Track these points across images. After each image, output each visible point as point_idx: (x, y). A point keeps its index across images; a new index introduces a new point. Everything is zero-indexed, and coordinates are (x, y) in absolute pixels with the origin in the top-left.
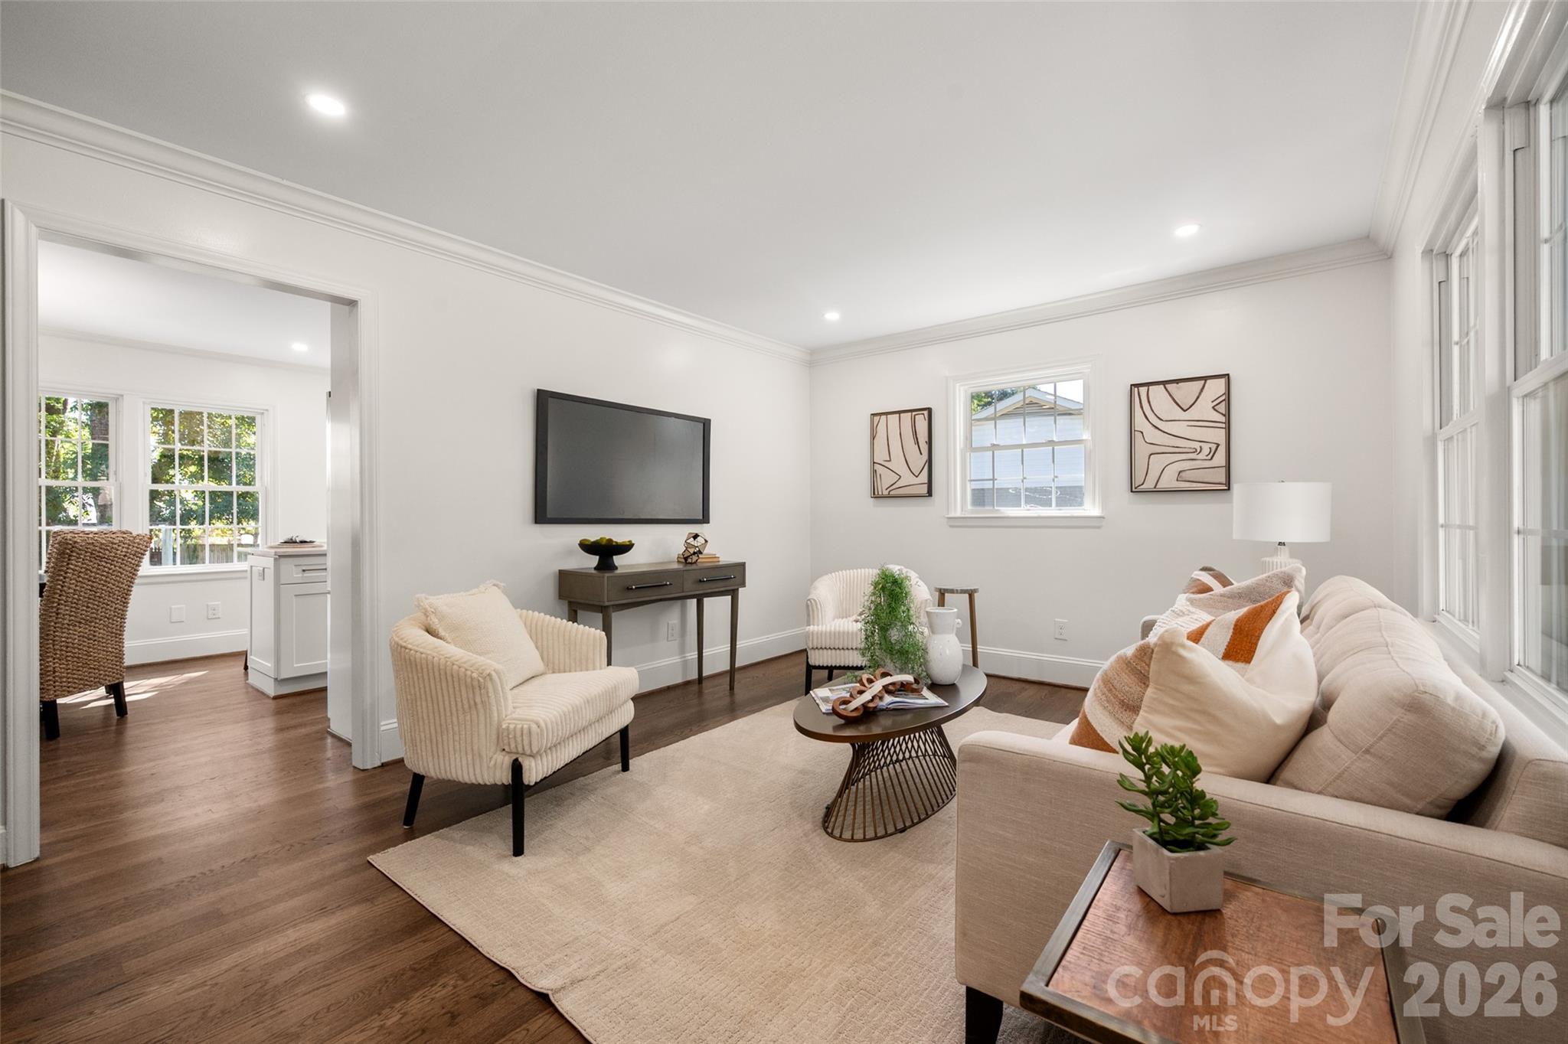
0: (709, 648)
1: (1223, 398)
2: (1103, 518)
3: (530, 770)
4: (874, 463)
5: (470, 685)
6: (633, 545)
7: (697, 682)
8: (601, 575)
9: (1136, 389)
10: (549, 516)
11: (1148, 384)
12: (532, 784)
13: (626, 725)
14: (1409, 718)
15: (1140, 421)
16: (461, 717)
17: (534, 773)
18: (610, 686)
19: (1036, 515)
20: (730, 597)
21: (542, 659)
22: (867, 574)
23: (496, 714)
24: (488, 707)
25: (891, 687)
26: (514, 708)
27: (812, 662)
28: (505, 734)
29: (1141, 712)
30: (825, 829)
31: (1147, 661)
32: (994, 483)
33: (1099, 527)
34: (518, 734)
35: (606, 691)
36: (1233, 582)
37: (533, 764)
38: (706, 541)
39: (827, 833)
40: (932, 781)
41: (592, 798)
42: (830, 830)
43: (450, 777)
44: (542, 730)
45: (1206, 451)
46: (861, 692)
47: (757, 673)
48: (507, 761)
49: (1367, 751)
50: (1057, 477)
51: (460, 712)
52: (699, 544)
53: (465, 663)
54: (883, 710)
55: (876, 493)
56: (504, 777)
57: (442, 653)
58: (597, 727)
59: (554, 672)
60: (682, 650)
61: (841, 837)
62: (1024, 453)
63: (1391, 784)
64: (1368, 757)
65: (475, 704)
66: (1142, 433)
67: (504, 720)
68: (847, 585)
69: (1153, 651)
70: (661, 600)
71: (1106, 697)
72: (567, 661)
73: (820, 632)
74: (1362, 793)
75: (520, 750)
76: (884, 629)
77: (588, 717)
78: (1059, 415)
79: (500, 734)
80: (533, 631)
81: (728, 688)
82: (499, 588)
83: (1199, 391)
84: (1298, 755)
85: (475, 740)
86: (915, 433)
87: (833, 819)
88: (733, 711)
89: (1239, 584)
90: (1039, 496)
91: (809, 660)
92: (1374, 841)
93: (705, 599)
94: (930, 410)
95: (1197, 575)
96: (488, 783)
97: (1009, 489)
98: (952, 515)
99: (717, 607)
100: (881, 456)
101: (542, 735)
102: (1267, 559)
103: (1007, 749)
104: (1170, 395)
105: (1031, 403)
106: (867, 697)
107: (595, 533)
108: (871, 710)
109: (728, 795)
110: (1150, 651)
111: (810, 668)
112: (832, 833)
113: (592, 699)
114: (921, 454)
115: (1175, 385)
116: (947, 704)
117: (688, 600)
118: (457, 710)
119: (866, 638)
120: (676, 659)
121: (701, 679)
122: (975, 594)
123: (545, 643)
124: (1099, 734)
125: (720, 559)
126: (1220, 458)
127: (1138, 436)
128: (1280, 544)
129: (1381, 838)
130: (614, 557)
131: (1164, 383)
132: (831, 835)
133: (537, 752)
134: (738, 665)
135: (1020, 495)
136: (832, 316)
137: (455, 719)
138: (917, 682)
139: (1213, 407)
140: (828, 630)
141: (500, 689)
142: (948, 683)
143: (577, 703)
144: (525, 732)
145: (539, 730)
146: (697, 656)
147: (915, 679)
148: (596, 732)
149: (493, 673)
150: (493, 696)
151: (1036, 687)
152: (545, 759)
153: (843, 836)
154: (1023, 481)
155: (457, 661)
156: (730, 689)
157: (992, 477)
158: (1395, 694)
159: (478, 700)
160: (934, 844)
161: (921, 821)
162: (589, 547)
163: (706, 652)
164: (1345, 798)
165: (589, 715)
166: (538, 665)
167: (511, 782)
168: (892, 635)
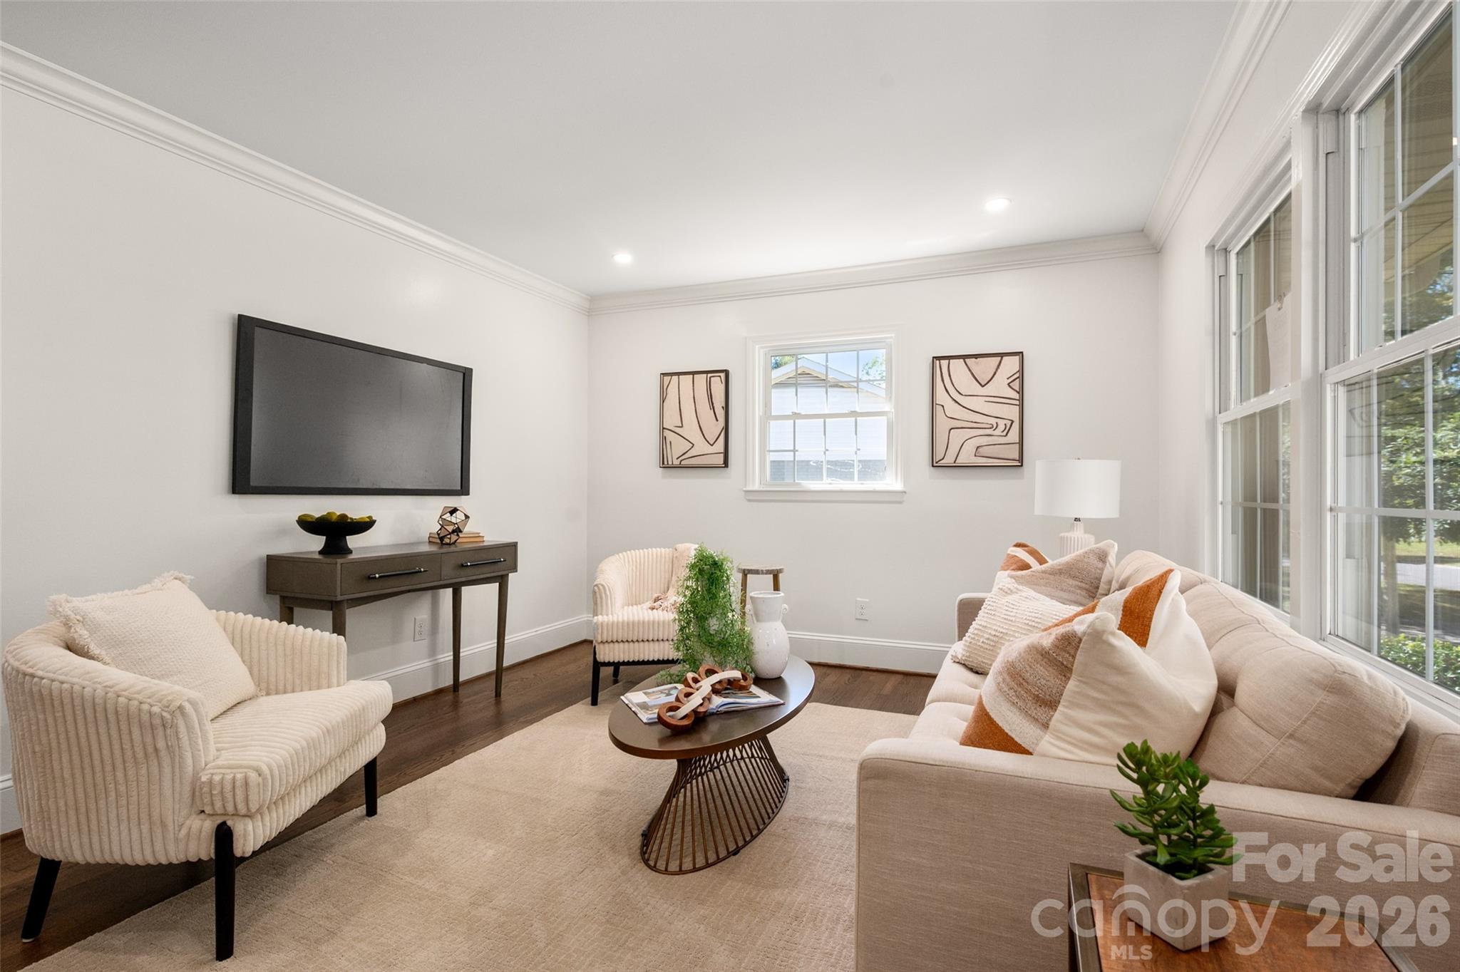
0: (467, 647)
1: (1017, 375)
2: (905, 492)
3: (245, 836)
4: (663, 428)
5: (148, 724)
6: (375, 522)
7: (452, 690)
8: (329, 560)
9: (938, 362)
10: (252, 484)
11: (949, 358)
12: (248, 853)
13: (375, 756)
14: (1331, 699)
15: (941, 396)
16: (131, 772)
17: (249, 837)
18: (357, 709)
19: (838, 489)
20: (498, 584)
21: (251, 674)
22: (659, 554)
23: (189, 761)
24: (177, 753)
25: (718, 687)
26: (218, 750)
27: (600, 658)
28: (205, 789)
29: (1060, 708)
30: (646, 862)
31: (1072, 652)
32: (794, 454)
33: (900, 503)
34: (228, 787)
35: (352, 716)
36: (1048, 560)
37: (250, 828)
38: (467, 517)
39: (649, 866)
40: (753, 789)
41: (329, 858)
42: (652, 863)
43: (109, 859)
44: (265, 779)
45: (1001, 427)
46: (688, 695)
47: (527, 673)
48: (209, 826)
49: (1291, 736)
50: (859, 450)
51: (130, 765)
52: (458, 521)
53: (139, 692)
54: (713, 714)
55: (666, 463)
56: (203, 849)
57: (99, 680)
58: (338, 763)
59: (268, 694)
60: (433, 651)
61: (666, 870)
62: (796, 425)
63: (1316, 769)
64: (1291, 741)
65: (156, 750)
66: (943, 406)
67: (204, 769)
68: (636, 567)
69: (1081, 640)
70: (409, 591)
71: (1015, 692)
72: (289, 675)
73: (610, 623)
74: (1286, 780)
75: (230, 809)
76: (701, 619)
77: (328, 753)
78: (831, 386)
79: (197, 789)
80: (238, 639)
81: (494, 694)
82: (183, 582)
83: (996, 367)
84: (1212, 741)
85: (155, 801)
86: (710, 397)
87: (655, 848)
88: (499, 725)
89: (1055, 562)
90: (840, 468)
91: (597, 656)
92: (1320, 832)
93: (463, 588)
94: (727, 372)
95: (1012, 551)
96: (175, 862)
97: (810, 461)
98: (750, 488)
99: (480, 598)
100: (671, 420)
101: (265, 785)
102: (1066, 534)
103: (919, 761)
104: (970, 370)
105: (803, 374)
106: (695, 701)
107: (318, 506)
108: (702, 715)
109: (517, 833)
110: (1077, 640)
111: (597, 665)
112: (655, 866)
113: (333, 727)
114: (717, 420)
115: (974, 359)
116: (782, 702)
117: (442, 590)
118: (124, 762)
119: (681, 630)
120: (425, 663)
121: (456, 685)
122: (780, 575)
123: (255, 655)
124: (1007, 734)
125: (485, 539)
126: (1014, 435)
127: (939, 409)
128: (1076, 519)
129: (1326, 829)
130: (347, 537)
131: (964, 357)
132: (654, 868)
133: (258, 811)
134: (506, 663)
135: (822, 468)
136: (623, 258)
137: (120, 774)
138: (745, 678)
139: (1009, 384)
140: (620, 620)
141: (197, 726)
142: (774, 677)
143: (314, 735)
144: (238, 784)
145: (260, 780)
146: (452, 657)
147: (743, 675)
148: (336, 771)
149: (187, 706)
150: (186, 738)
151: (837, 671)
152: (267, 818)
153: (669, 869)
154: (825, 453)
155: (125, 690)
156: (496, 696)
157: (792, 449)
158: (1315, 676)
159: (161, 744)
160: (774, 863)
161: (753, 837)
162: (309, 525)
163: (464, 652)
164: (1270, 787)
165: (329, 750)
166: (248, 686)
167: (213, 856)
168: (711, 624)
